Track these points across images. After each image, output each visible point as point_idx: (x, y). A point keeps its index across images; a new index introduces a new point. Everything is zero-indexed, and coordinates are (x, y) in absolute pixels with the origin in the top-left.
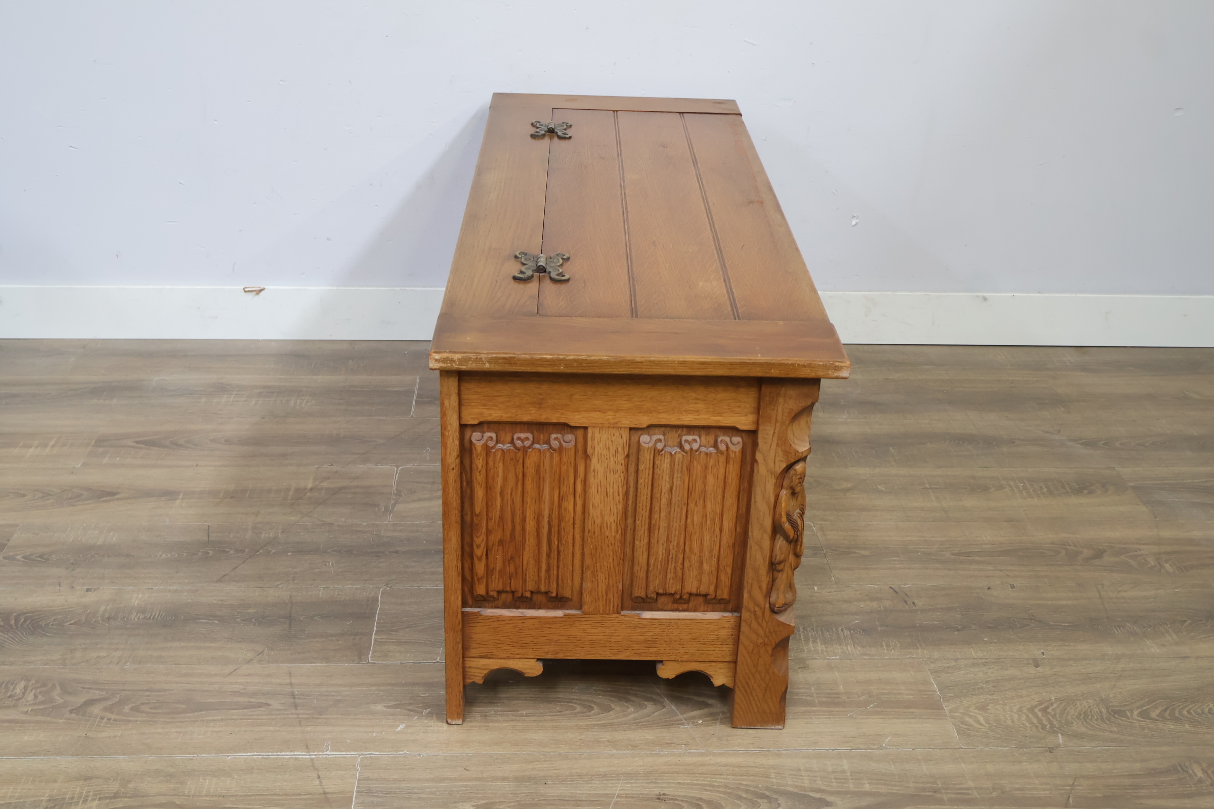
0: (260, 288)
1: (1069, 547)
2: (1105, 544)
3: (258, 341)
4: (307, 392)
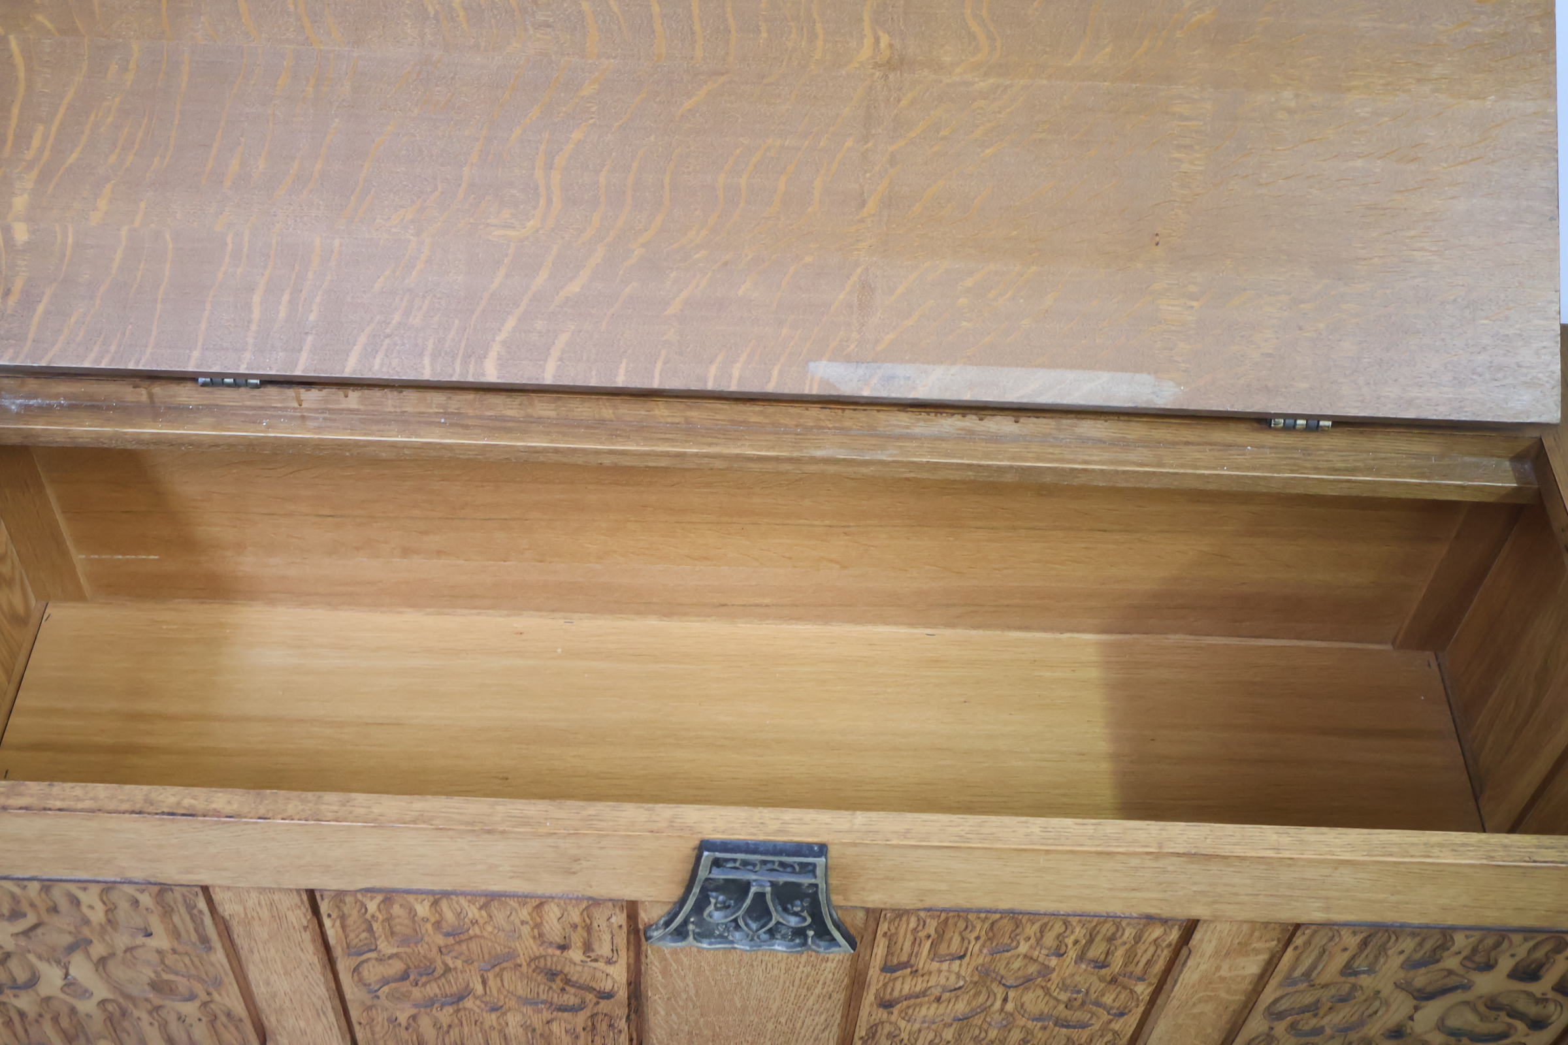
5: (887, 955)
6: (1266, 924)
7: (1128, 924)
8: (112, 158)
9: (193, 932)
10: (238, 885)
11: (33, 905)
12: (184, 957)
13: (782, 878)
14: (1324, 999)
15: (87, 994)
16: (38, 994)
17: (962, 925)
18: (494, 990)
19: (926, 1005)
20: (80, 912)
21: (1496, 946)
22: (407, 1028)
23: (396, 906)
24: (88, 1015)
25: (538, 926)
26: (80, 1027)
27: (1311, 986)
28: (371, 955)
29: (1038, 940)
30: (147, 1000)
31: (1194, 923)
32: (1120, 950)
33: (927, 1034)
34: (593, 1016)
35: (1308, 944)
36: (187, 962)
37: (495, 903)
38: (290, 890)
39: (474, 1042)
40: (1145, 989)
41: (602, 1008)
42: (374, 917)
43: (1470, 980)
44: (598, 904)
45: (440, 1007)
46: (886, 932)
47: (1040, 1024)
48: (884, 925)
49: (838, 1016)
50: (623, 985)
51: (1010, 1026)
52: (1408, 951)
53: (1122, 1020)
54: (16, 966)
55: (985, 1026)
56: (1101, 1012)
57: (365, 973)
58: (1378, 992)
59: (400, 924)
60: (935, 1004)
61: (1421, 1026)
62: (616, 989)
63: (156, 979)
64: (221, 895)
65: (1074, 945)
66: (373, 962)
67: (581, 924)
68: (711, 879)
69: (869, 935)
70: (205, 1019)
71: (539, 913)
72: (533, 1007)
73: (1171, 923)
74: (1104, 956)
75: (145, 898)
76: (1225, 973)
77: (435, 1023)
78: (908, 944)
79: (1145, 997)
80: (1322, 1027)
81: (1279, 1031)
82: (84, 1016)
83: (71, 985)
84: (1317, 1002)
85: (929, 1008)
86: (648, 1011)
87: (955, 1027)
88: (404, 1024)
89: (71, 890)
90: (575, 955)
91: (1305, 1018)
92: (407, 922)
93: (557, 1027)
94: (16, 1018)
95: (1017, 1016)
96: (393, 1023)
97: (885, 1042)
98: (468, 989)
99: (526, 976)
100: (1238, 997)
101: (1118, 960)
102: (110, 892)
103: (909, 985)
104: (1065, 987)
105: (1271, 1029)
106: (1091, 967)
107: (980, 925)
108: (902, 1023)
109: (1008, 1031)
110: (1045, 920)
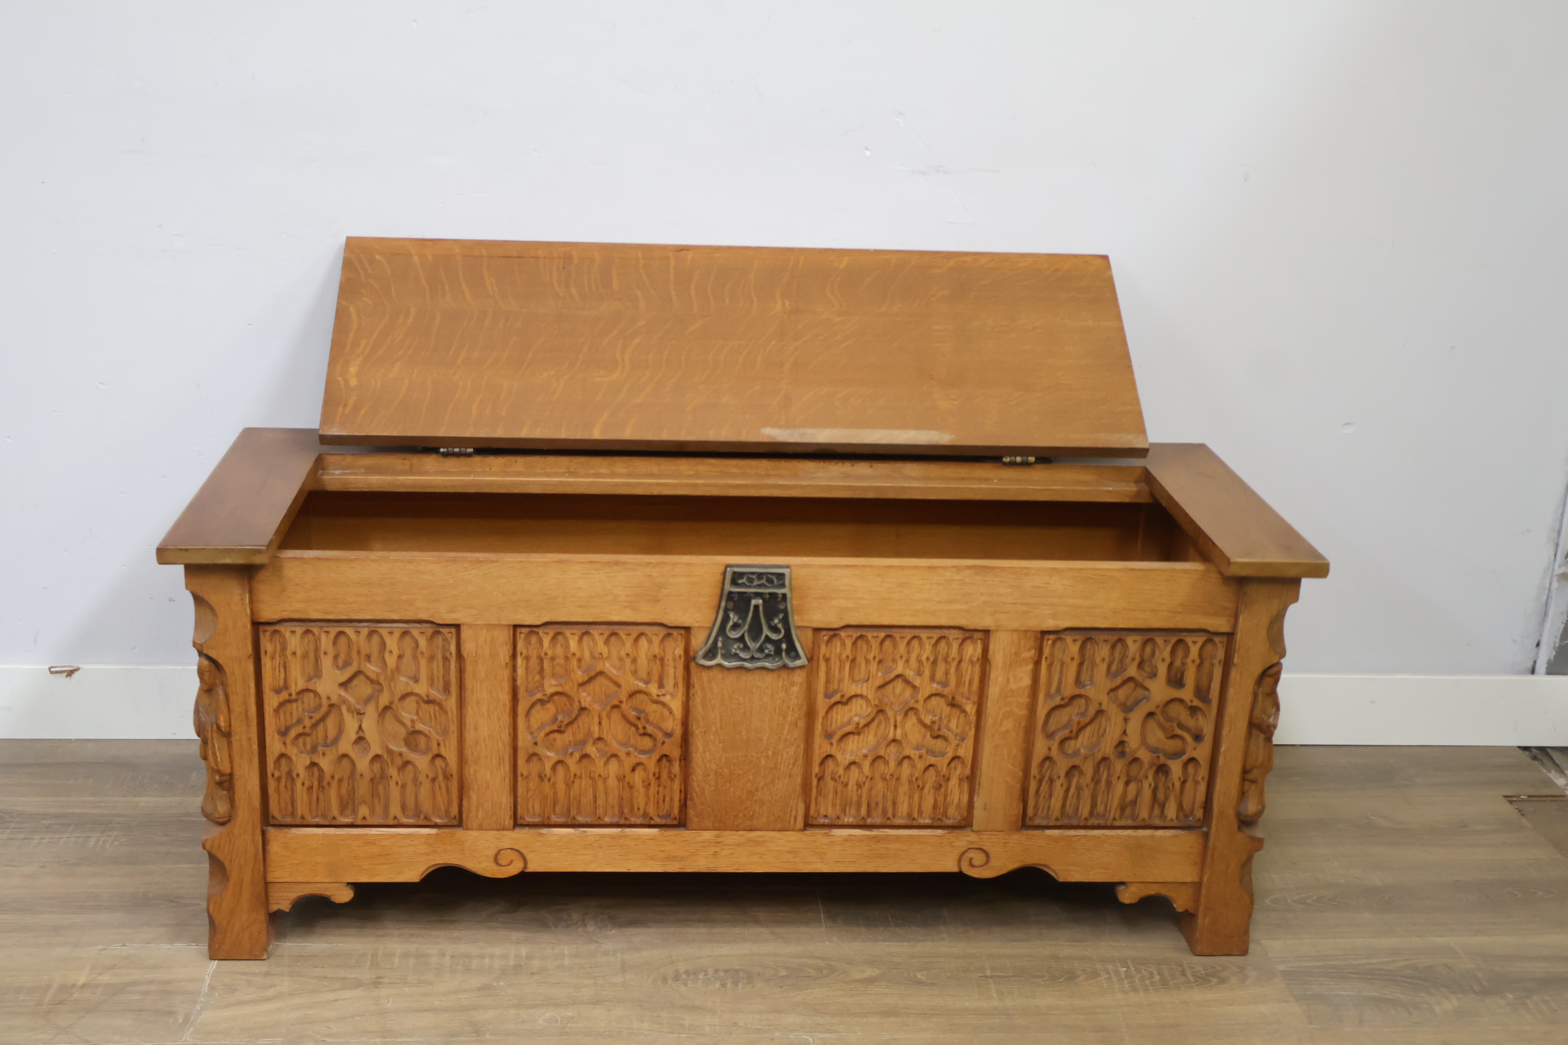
0: (71, 667)
3: (70, 741)
4: (119, 823)
5: (826, 683)
6: (1026, 631)
7: (954, 639)
8: (401, 352)
9: (441, 680)
10: (477, 623)
11: (359, 652)
12: (431, 707)
13: (767, 591)
14: (1073, 717)
15: (367, 748)
16: (337, 750)
17: (865, 647)
18: (605, 731)
19: (851, 737)
20: (383, 657)
21: (1153, 653)
22: (549, 780)
23: (558, 646)
24: (361, 775)
25: (634, 661)
26: (352, 792)
27: (1062, 699)
28: (539, 696)
29: (907, 661)
30: (401, 754)
31: (987, 632)
32: (953, 670)
33: (854, 772)
34: (660, 760)
35: (1052, 654)
36: (432, 713)
37: (613, 639)
38: (505, 625)
39: (587, 799)
40: (972, 709)
41: (666, 750)
42: (546, 654)
43: (1147, 689)
44: (669, 635)
45: (571, 754)
46: (824, 656)
47: (918, 752)
48: (823, 648)
49: (802, 746)
50: (679, 723)
51: (901, 756)
52: (1107, 659)
53: (964, 745)
54: (331, 723)
55: (886, 757)
56: (951, 736)
57: (532, 720)
58: (1100, 704)
59: (559, 664)
60: (856, 737)
61: (1133, 741)
62: (675, 727)
63: (411, 729)
64: (466, 634)
65: (927, 662)
66: (538, 707)
67: (659, 657)
68: (730, 593)
69: (815, 658)
70: (431, 776)
71: (636, 648)
72: (626, 750)
73: (975, 636)
74: (945, 676)
75: (423, 642)
76: (1012, 686)
77: (566, 776)
78: (837, 670)
79: (973, 718)
80: (1079, 750)
81: (1055, 753)
82: (358, 776)
83: (360, 739)
84: (1070, 721)
85: (853, 741)
86: (692, 749)
87: (870, 759)
88: (548, 775)
89: (384, 633)
90: (653, 689)
91: (1067, 736)
92: (562, 661)
93: (638, 778)
94: (316, 784)
95: (904, 745)
96: (541, 777)
97: (831, 784)
98: (589, 733)
99: (624, 717)
100: (1024, 712)
101: (953, 679)
102: (406, 633)
103: (840, 716)
104: (928, 711)
105: (1050, 749)
106: (939, 687)
107: (875, 644)
108: (839, 757)
109: (900, 763)
110: (909, 638)
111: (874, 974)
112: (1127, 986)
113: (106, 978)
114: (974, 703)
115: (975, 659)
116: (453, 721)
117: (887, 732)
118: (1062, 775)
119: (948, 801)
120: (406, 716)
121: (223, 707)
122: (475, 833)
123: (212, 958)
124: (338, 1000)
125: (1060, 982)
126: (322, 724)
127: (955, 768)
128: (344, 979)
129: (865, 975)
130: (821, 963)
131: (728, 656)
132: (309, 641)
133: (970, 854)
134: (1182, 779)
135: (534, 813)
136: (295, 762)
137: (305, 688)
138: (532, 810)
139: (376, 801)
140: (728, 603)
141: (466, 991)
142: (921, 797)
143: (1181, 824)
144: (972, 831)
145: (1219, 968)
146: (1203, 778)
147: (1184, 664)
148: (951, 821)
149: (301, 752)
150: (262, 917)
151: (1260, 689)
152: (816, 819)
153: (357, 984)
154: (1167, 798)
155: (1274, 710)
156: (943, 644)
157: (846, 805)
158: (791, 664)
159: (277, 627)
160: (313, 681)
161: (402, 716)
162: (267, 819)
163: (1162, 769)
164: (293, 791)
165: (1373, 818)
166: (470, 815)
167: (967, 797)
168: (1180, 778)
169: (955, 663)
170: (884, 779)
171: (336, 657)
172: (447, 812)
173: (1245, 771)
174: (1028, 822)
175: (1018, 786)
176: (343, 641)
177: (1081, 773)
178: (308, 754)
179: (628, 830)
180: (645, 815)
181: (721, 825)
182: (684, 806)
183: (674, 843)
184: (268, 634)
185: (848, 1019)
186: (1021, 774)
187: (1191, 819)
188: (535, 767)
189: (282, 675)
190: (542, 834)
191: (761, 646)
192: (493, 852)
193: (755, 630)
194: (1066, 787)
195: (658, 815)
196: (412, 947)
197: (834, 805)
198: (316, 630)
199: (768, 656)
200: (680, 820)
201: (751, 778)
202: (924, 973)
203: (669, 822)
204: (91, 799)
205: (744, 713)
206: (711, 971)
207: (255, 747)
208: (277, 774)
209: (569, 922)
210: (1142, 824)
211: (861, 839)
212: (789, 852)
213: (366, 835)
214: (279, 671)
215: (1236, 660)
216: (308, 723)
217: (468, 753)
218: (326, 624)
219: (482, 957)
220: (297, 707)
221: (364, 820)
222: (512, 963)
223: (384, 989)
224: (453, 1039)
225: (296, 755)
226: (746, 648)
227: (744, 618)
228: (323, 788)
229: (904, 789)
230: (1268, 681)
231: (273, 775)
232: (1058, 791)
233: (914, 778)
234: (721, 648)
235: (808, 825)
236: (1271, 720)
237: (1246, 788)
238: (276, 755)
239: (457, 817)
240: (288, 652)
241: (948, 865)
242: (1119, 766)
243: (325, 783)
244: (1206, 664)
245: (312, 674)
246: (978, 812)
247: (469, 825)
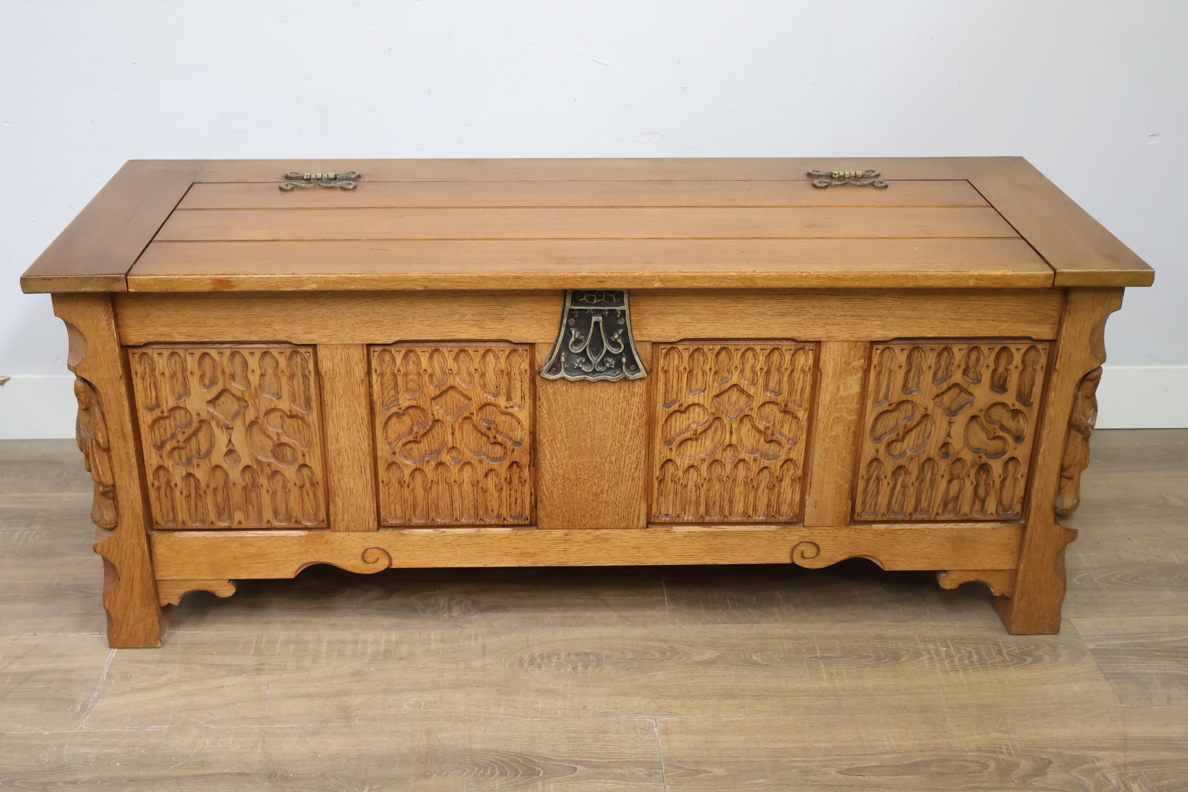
0: (3, 377)
1: (1001, 757)
2: (1051, 750)
3: (7, 441)
4: (42, 518)
5: (665, 393)
6: (855, 342)
7: (787, 350)
9: (302, 396)
10: (332, 343)
11: (223, 372)
12: (295, 421)
13: (607, 308)
14: (900, 421)
15: (238, 460)
16: (210, 463)
17: (701, 359)
18: (458, 441)
19: (690, 443)
20: (247, 376)
21: (978, 360)
22: (408, 486)
23: (411, 362)
24: (234, 484)
25: (483, 375)
26: (228, 498)
27: (890, 405)
28: (395, 409)
29: (742, 371)
30: (269, 465)
31: (818, 343)
32: (785, 379)
33: (693, 474)
34: (510, 466)
35: (880, 363)
36: (296, 426)
37: (462, 355)
38: (358, 344)
39: (444, 502)
40: (804, 415)
41: (516, 457)
42: (399, 371)
43: (972, 394)
44: (515, 351)
45: (428, 462)
46: (663, 367)
47: (752, 456)
48: (662, 361)
49: (643, 452)
50: (528, 432)
51: (737, 460)
52: (933, 366)
53: (796, 449)
54: (202, 436)
55: (723, 461)
56: (784, 441)
57: (390, 431)
58: (926, 409)
59: (412, 380)
60: (694, 442)
61: (957, 443)
62: (523, 436)
63: (277, 442)
64: (322, 353)
65: (761, 373)
66: (394, 419)
67: (506, 371)
68: (570, 310)
69: (655, 370)
70: (298, 484)
71: (484, 364)
72: (479, 458)
73: (807, 348)
74: (778, 386)
75: (283, 362)
76: (842, 393)
77: (424, 482)
78: (675, 381)
79: (805, 424)
80: (905, 451)
81: (882, 454)
82: (232, 485)
83: (230, 452)
84: (897, 424)
85: (691, 446)
86: (541, 456)
87: (707, 462)
88: (407, 482)
89: (245, 353)
90: (502, 402)
91: (893, 439)
92: (415, 377)
93: (491, 482)
94: (193, 492)
95: (740, 449)
96: (401, 483)
97: (671, 486)
98: (444, 444)
99: (475, 427)
100: (854, 417)
101: (785, 387)
102: (265, 353)
103: (679, 423)
104: (762, 418)
105: (877, 451)
106: (772, 395)
107: (711, 357)
108: (678, 461)
109: (736, 466)
110: (743, 350)
111: (713, 656)
112: (947, 665)
113: (15, 667)
114: (805, 410)
115: (807, 369)
116: (316, 435)
117: (723, 438)
118: (889, 475)
119: (780, 500)
120: (272, 430)
121: (101, 425)
122: (343, 535)
123: (112, 645)
124: (223, 687)
125: (885, 662)
126: (194, 438)
127: (788, 470)
128: (229, 665)
129: (705, 657)
130: (664, 646)
131: (571, 370)
132: (176, 362)
133: (802, 547)
134: (1002, 477)
135: (396, 515)
136: (172, 472)
137: (176, 406)
138: (394, 512)
139: (250, 507)
140: (570, 321)
141: (339, 677)
142: (755, 497)
143: (1000, 518)
144: (804, 526)
145: (1033, 647)
146: (1022, 475)
147: (1007, 370)
148: (784, 518)
149: (177, 464)
150: (153, 610)
151: (1080, 392)
152: (658, 517)
153: (241, 671)
154: (987, 494)
155: (1092, 411)
156: (776, 355)
157: (685, 504)
158: (631, 377)
159: (144, 350)
160: (183, 399)
161: (268, 430)
162: (150, 524)
163: (984, 468)
164: (172, 499)
165: (1168, 498)
166: (337, 519)
167: (799, 495)
168: (1000, 476)
169: (789, 372)
170: (720, 480)
171: (202, 377)
172: (316, 515)
173: (1063, 469)
174: (856, 518)
175: (847, 486)
176: (207, 362)
177: (907, 473)
178: (184, 466)
179: (483, 530)
180: (499, 516)
181: (570, 523)
182: (534, 507)
183: (526, 541)
184: (137, 356)
185: (689, 701)
186: (850, 474)
187: (1009, 513)
188: (394, 474)
189: (154, 394)
190: (404, 535)
191: (602, 359)
192: (360, 551)
193: (597, 345)
194: (892, 485)
195: (511, 516)
196: (293, 634)
197: (674, 505)
198: (181, 352)
199: (609, 369)
200: (531, 520)
201: (596, 481)
202: (759, 654)
203: (521, 522)
204: (20, 495)
205: (589, 423)
206: (563, 655)
207: (134, 460)
208: (156, 484)
209: (436, 608)
210: (964, 518)
211: (700, 535)
212: (633, 548)
213: (242, 537)
214: (151, 390)
215: (1058, 366)
216: (181, 437)
217: (332, 464)
218: (188, 346)
219: (356, 642)
220: (170, 423)
221: (240, 524)
222: (382, 648)
223: (264, 676)
224: (324, 725)
225: (173, 467)
226: (588, 361)
227: (586, 335)
228: (200, 496)
229: (739, 489)
230: (1089, 384)
231: (153, 485)
232: (885, 489)
233: (749, 479)
234: (564, 363)
235: (649, 523)
236: (1089, 421)
237: (1063, 484)
238: (154, 467)
239: (325, 521)
240: (157, 373)
241: (783, 558)
242: (943, 466)
243: (201, 491)
244: (1029, 369)
245: (181, 393)
246: (809, 510)
247: (337, 527)
